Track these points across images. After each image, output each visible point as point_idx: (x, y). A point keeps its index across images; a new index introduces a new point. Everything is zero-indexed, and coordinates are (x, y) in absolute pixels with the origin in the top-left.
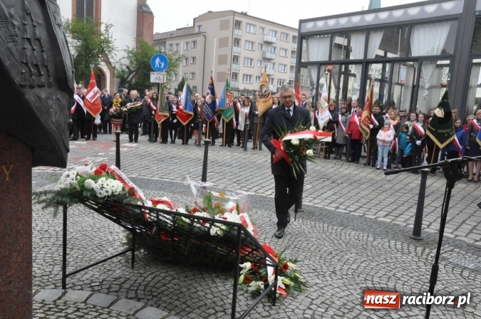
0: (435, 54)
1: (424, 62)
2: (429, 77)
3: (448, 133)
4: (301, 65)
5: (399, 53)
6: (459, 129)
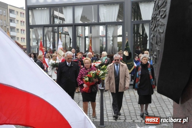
0: (113, 21)
1: (108, 25)
2: (112, 33)
3: (132, 64)
4: (29, 27)
5: (93, 20)
6: (137, 62)
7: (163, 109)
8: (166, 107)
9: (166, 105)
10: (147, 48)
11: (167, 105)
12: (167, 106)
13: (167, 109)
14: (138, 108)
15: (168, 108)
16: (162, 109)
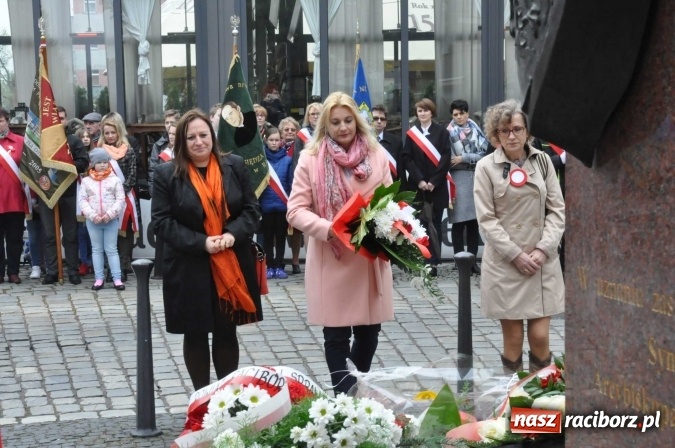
6: (278, 155)
7: (399, 352)
8: (410, 341)
9: (409, 333)
10: (313, 94)
11: (414, 336)
12: (413, 339)
13: (415, 350)
14: (294, 355)
15: (419, 347)
16: (394, 353)
